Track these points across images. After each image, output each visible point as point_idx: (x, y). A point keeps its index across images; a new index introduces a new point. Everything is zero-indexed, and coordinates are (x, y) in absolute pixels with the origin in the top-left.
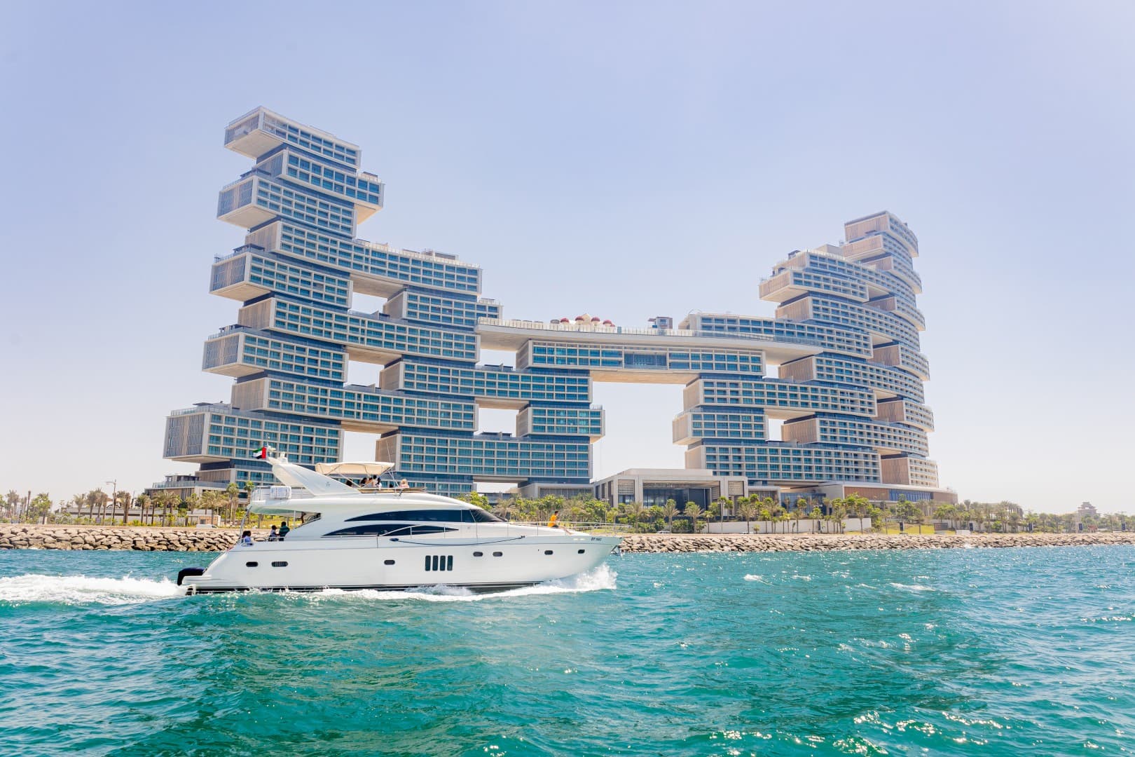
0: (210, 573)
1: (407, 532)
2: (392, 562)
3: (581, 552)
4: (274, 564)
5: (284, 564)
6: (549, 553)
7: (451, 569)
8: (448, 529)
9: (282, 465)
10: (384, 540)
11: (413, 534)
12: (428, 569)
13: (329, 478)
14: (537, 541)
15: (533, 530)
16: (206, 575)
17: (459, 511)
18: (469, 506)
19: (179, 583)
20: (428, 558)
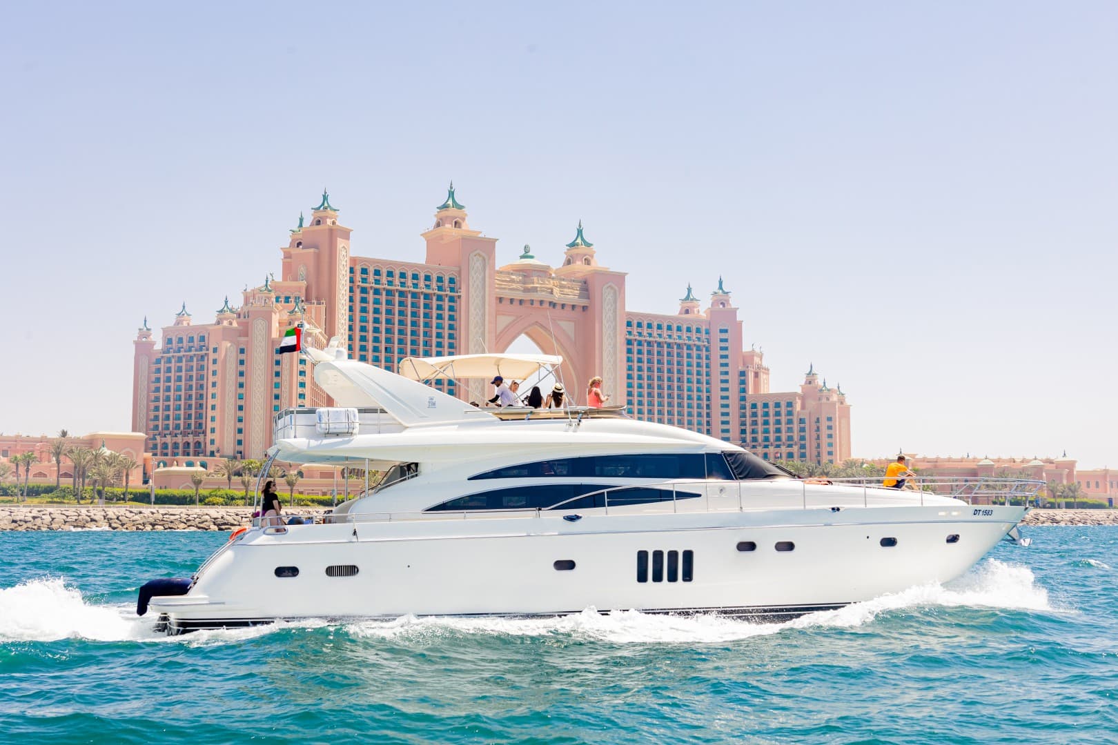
0: (204, 591)
1: (596, 502)
2: (570, 565)
3: (953, 539)
4: (330, 571)
5: (352, 570)
6: (889, 542)
7: (690, 580)
8: (682, 495)
9: (337, 364)
10: (552, 517)
11: (610, 504)
12: (642, 577)
13: (432, 391)
14: (866, 518)
15: (855, 495)
16: (194, 595)
17: (701, 456)
18: (716, 445)
19: (142, 610)
20: (642, 556)
